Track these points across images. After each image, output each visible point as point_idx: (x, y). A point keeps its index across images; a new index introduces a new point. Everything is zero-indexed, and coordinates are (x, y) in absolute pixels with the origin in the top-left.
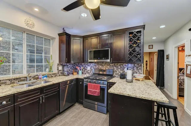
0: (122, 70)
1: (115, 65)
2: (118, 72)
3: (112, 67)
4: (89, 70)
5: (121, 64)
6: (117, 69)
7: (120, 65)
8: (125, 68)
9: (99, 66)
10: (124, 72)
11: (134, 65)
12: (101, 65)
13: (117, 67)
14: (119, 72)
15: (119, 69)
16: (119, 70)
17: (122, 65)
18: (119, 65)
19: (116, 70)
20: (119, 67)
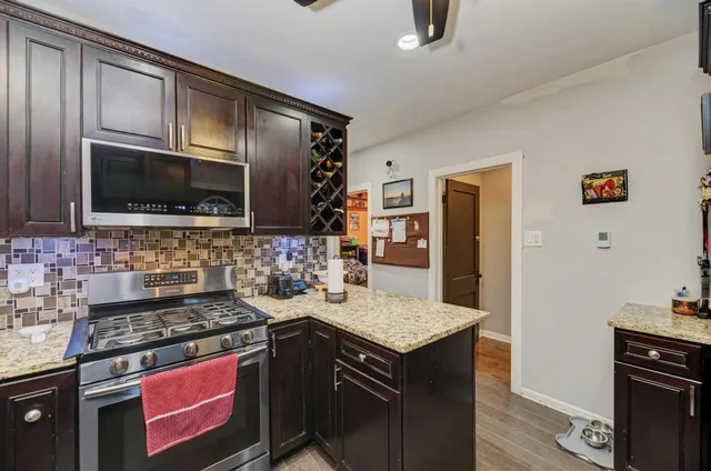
0: (268, 264)
1: (236, 242)
2: (251, 274)
3: (225, 255)
4: (31, 292)
5: (266, 238)
6: (247, 262)
7: (260, 244)
8: (279, 253)
9: (138, 253)
10: (277, 269)
11: (307, 242)
12: (152, 247)
13: (250, 252)
14: (259, 274)
15: (257, 258)
16: (257, 263)
17: (269, 242)
18: (256, 243)
19: (245, 266)
20: (258, 252)
